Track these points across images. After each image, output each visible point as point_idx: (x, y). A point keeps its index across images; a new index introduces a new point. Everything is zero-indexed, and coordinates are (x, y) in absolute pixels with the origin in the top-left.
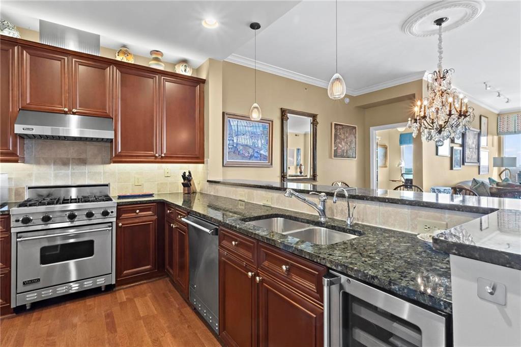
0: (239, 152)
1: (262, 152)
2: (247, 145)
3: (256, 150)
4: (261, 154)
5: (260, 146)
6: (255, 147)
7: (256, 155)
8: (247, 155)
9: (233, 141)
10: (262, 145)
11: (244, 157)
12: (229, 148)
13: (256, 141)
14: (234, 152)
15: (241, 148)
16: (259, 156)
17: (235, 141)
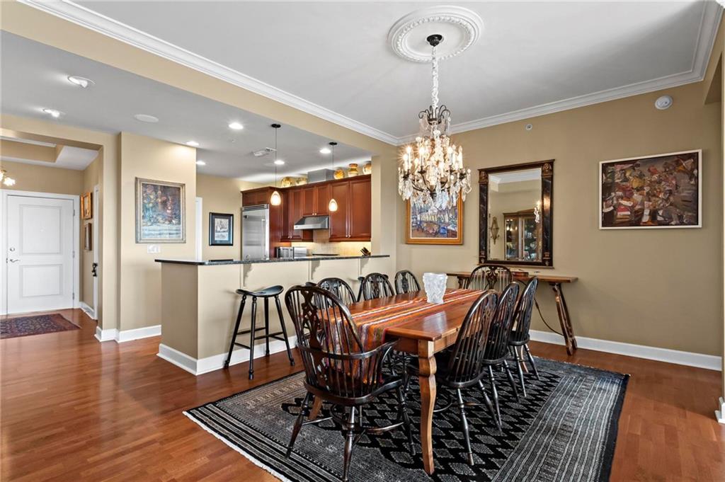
0: (423, 229)
1: (450, 228)
2: (431, 222)
3: (442, 226)
4: (448, 231)
5: (447, 220)
6: (441, 222)
7: (442, 231)
8: (431, 231)
9: (416, 218)
10: (450, 219)
11: (428, 234)
12: (413, 226)
13: (442, 215)
14: (418, 230)
15: (425, 225)
16: (446, 232)
17: (419, 219)
